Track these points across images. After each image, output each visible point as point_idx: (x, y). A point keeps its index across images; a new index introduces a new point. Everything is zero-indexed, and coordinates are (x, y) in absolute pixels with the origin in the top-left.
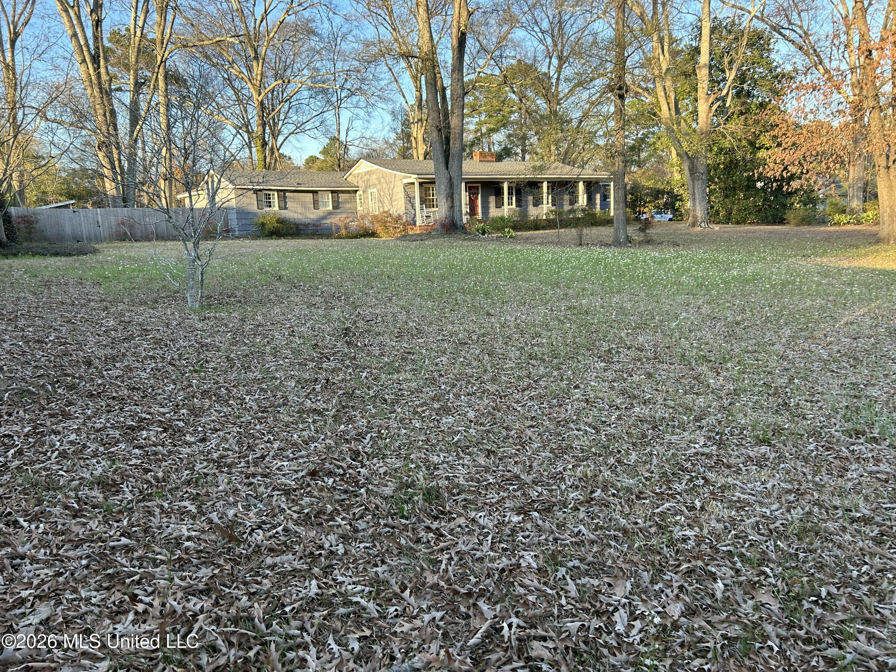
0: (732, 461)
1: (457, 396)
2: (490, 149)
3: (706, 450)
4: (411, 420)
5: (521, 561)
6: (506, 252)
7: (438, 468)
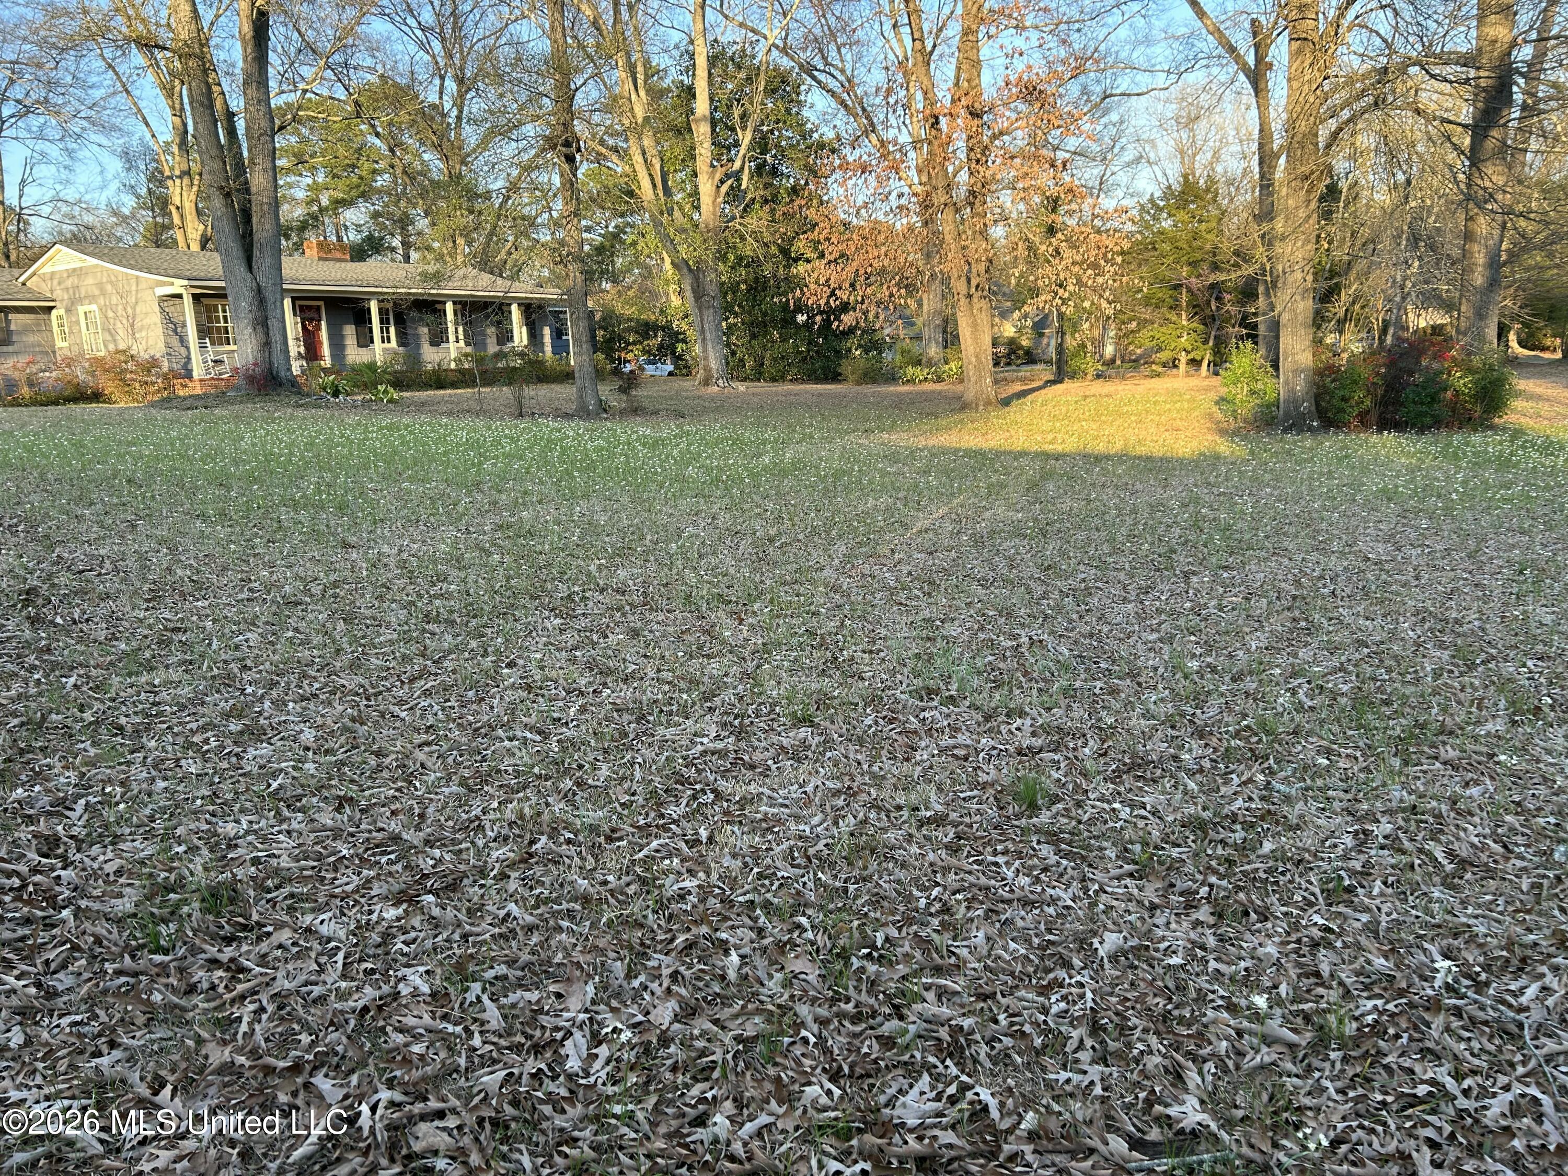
0: (758, 756)
1: (280, 705)
2: (339, 238)
3: (719, 745)
4: (178, 760)
5: (401, 986)
6: (381, 428)
7: (236, 846)
